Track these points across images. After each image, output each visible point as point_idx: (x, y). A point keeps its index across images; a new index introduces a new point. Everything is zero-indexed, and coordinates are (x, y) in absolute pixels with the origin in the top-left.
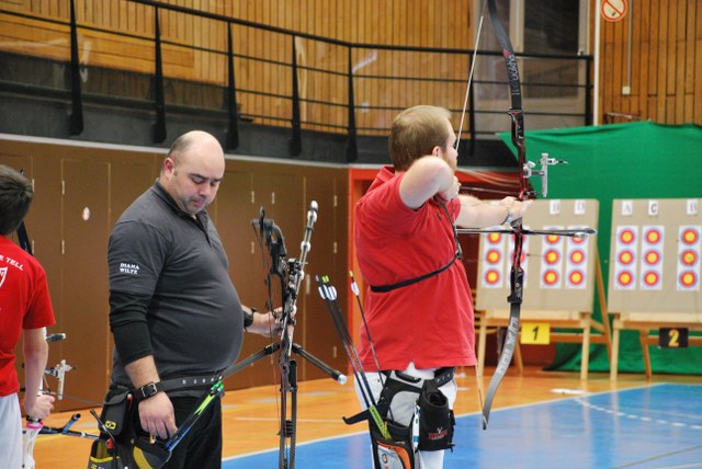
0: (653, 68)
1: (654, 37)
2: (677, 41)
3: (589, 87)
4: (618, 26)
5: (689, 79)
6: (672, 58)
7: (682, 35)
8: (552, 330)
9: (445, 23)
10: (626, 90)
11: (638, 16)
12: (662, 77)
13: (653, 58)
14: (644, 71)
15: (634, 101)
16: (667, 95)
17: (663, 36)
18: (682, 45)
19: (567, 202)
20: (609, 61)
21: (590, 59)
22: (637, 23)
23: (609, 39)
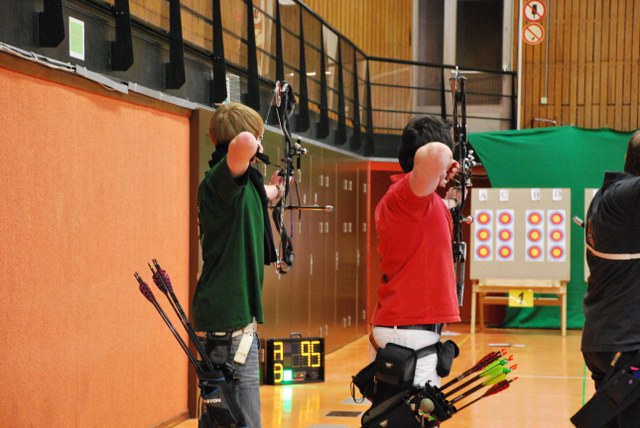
0: (566, 83)
1: (566, 58)
2: (586, 62)
3: (513, 97)
4: (537, 49)
5: (596, 93)
6: (582, 75)
7: (590, 58)
8: (535, 295)
9: (395, 41)
10: (544, 100)
11: (553, 41)
12: (573, 91)
13: (566, 75)
14: (558, 86)
15: (550, 108)
16: (578, 105)
17: (574, 59)
18: (590, 66)
19: (546, 191)
20: (528, 77)
21: (514, 75)
22: (552, 47)
23: (529, 59)
